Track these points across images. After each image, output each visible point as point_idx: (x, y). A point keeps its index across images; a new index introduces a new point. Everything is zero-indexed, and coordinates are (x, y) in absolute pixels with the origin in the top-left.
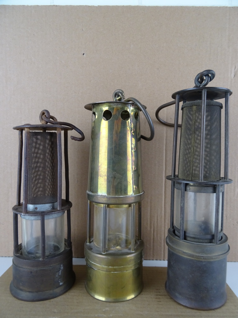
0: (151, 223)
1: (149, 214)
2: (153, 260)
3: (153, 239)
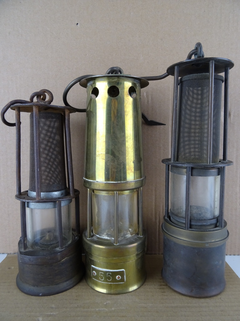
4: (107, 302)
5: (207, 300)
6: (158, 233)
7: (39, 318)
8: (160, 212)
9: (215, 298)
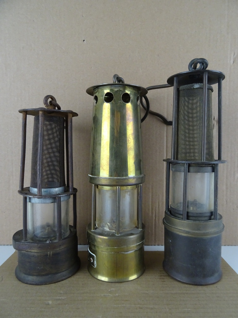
0: (152, 209)
1: (150, 200)
2: (155, 245)
3: (155, 224)
4: (112, 289)
5: (204, 288)
6: (154, 226)
7: (48, 301)
8: (156, 207)
9: (211, 286)
